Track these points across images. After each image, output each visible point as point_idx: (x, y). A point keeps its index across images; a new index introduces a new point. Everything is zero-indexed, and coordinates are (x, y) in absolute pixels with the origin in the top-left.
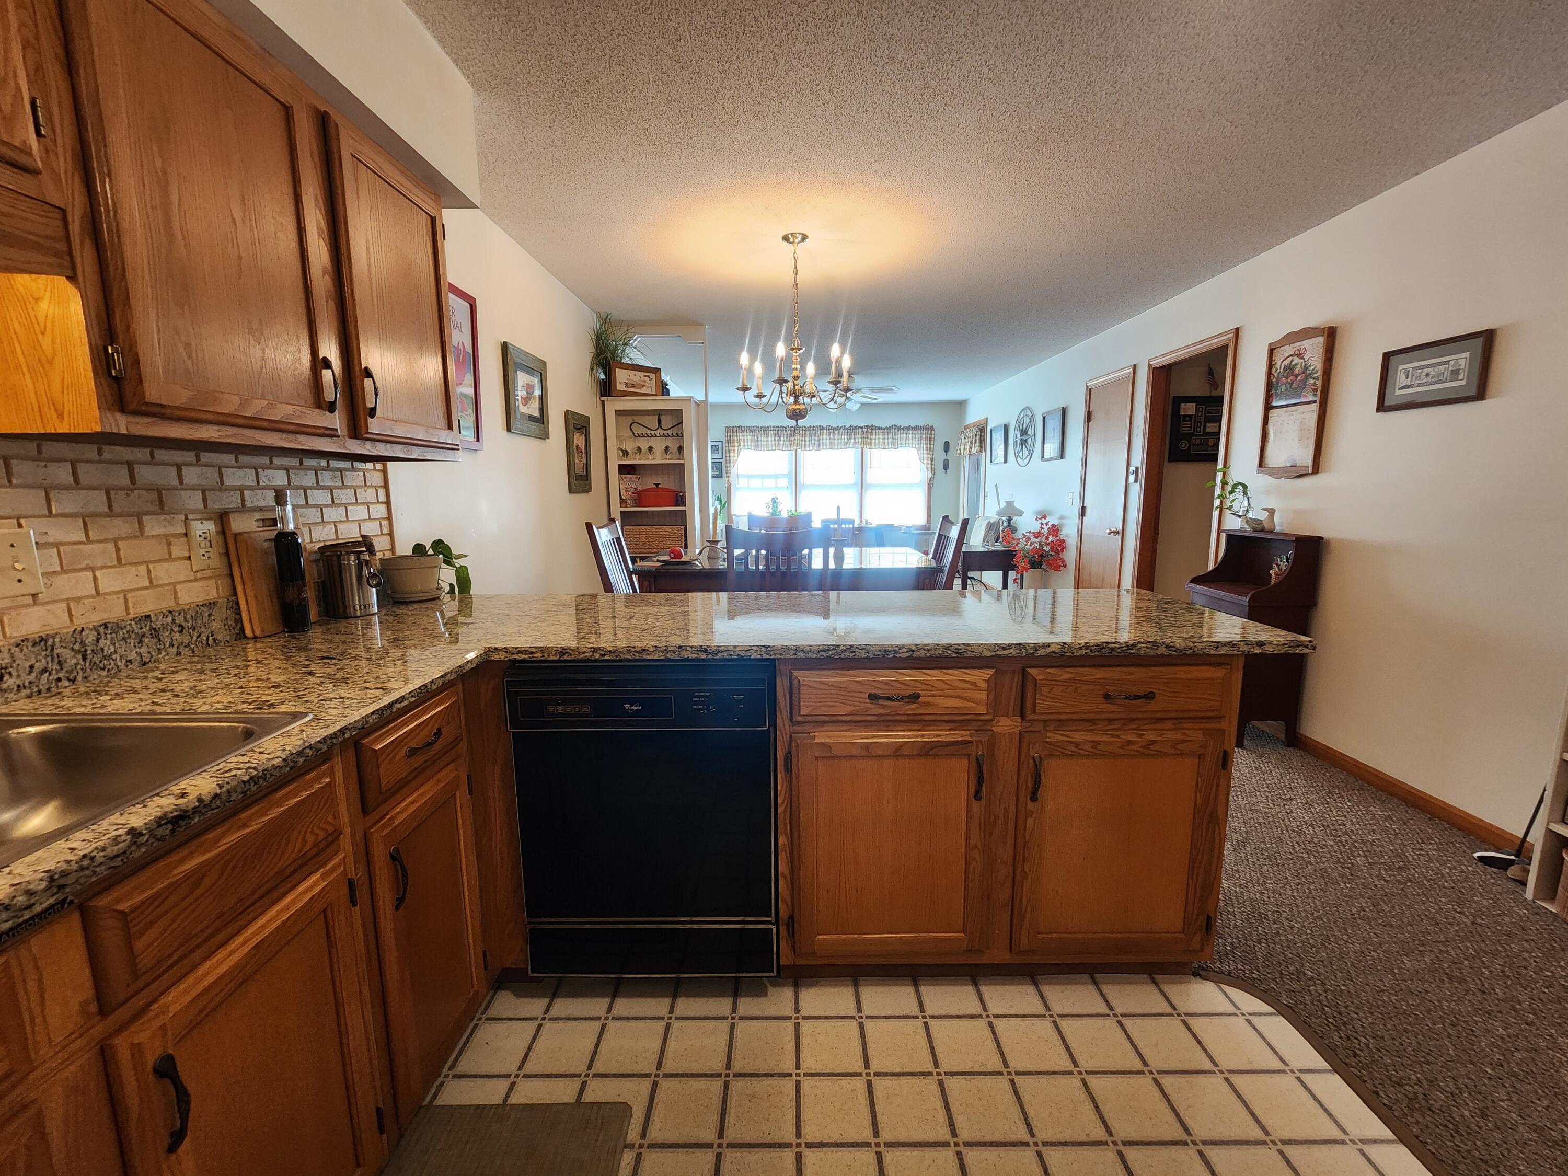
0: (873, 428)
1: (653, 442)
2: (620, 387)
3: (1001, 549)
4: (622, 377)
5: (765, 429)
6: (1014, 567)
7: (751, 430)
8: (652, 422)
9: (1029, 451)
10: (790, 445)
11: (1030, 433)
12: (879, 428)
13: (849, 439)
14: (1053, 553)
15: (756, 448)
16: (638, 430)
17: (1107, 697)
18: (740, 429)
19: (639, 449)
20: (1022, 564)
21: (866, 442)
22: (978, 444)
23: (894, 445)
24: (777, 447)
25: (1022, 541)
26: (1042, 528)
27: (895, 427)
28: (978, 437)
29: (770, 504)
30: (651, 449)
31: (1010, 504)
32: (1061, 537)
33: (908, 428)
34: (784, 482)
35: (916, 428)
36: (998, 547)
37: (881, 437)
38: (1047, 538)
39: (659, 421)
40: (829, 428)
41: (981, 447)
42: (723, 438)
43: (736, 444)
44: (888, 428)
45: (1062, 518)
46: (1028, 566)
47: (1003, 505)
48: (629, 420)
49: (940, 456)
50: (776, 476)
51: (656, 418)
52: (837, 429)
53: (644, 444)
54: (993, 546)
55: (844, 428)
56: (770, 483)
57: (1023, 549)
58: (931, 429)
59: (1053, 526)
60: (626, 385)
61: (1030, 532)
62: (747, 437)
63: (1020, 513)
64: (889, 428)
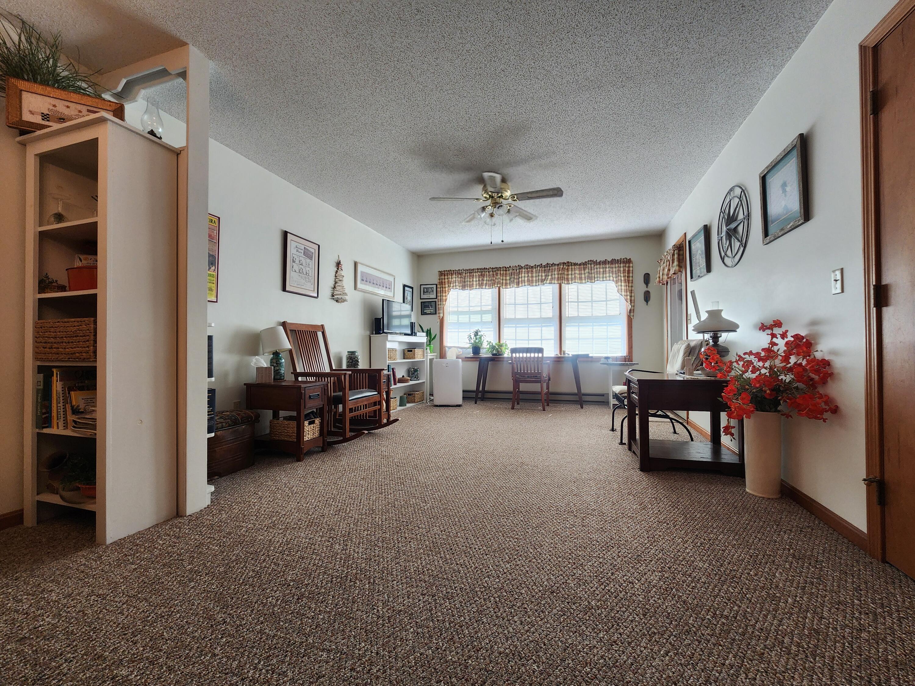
0: (569, 264)
3: (703, 377)
5: (471, 271)
6: (725, 407)
7: (459, 273)
9: (741, 241)
10: (492, 284)
11: (741, 216)
12: (575, 264)
13: (546, 276)
14: (800, 385)
15: (464, 287)
18: (450, 273)
20: (736, 403)
21: (563, 279)
22: (676, 263)
23: (591, 279)
24: (481, 285)
25: (738, 368)
26: (773, 344)
27: (592, 262)
28: (676, 256)
29: (473, 336)
31: (715, 314)
32: (818, 355)
33: (605, 262)
34: (488, 318)
35: (613, 262)
36: (699, 375)
37: (577, 272)
38: (786, 359)
40: (527, 266)
41: (680, 266)
42: (437, 281)
43: (447, 286)
45: (814, 323)
46: (750, 407)
47: (704, 316)
49: (640, 288)
50: (482, 312)
52: (536, 266)
54: (691, 374)
55: (541, 266)
56: (476, 318)
57: (739, 378)
58: (629, 261)
59: (797, 337)
61: (751, 353)
62: (454, 278)
63: (732, 328)
64: (585, 264)
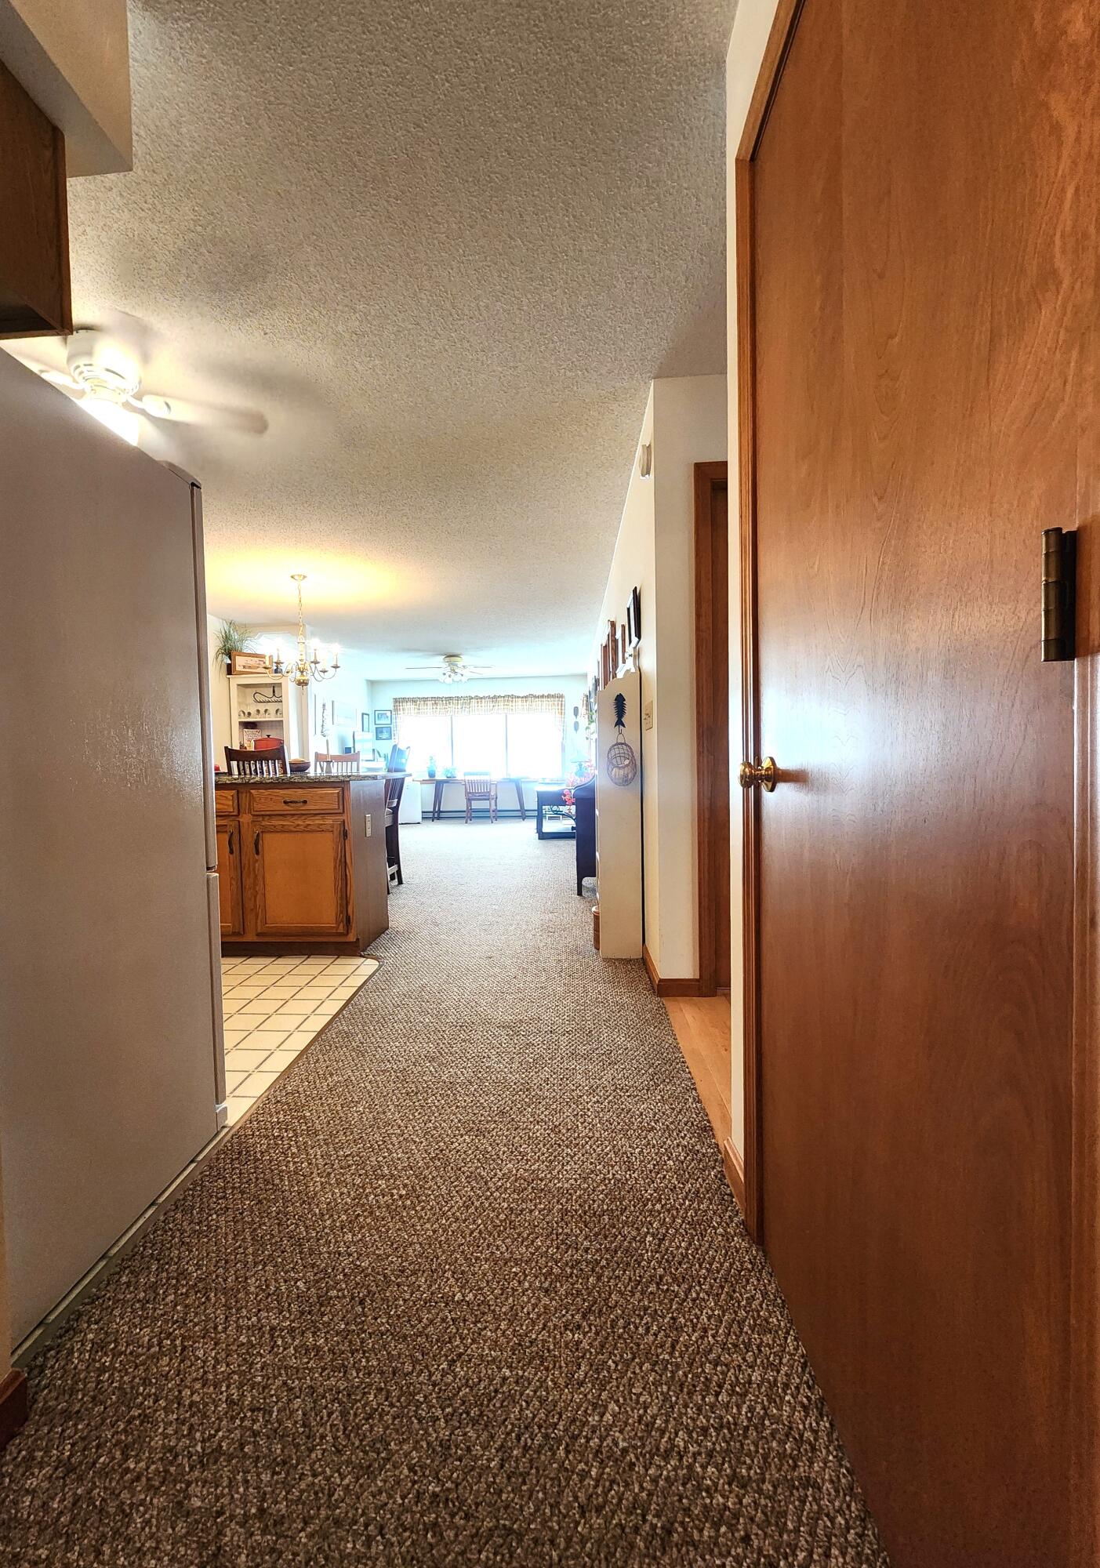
0: (512, 696)
1: (268, 706)
2: (238, 668)
4: (240, 662)
5: (425, 699)
7: (414, 700)
8: (269, 692)
10: (444, 713)
12: (518, 697)
13: (493, 706)
15: (417, 714)
16: (259, 697)
17: (285, 802)
18: (405, 700)
19: (258, 711)
21: (508, 710)
23: (530, 710)
24: (433, 713)
27: (532, 696)
29: (428, 761)
30: (266, 711)
33: (542, 696)
34: (441, 743)
35: (548, 696)
37: (520, 704)
39: (274, 692)
40: (477, 697)
42: (392, 708)
43: (401, 712)
44: (526, 697)
48: (254, 690)
49: (571, 719)
51: (272, 689)
53: (262, 707)
55: (489, 697)
58: (562, 696)
60: (244, 667)
62: (409, 706)
